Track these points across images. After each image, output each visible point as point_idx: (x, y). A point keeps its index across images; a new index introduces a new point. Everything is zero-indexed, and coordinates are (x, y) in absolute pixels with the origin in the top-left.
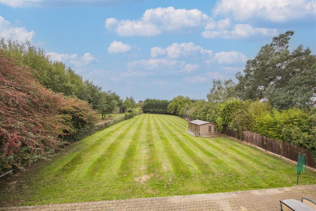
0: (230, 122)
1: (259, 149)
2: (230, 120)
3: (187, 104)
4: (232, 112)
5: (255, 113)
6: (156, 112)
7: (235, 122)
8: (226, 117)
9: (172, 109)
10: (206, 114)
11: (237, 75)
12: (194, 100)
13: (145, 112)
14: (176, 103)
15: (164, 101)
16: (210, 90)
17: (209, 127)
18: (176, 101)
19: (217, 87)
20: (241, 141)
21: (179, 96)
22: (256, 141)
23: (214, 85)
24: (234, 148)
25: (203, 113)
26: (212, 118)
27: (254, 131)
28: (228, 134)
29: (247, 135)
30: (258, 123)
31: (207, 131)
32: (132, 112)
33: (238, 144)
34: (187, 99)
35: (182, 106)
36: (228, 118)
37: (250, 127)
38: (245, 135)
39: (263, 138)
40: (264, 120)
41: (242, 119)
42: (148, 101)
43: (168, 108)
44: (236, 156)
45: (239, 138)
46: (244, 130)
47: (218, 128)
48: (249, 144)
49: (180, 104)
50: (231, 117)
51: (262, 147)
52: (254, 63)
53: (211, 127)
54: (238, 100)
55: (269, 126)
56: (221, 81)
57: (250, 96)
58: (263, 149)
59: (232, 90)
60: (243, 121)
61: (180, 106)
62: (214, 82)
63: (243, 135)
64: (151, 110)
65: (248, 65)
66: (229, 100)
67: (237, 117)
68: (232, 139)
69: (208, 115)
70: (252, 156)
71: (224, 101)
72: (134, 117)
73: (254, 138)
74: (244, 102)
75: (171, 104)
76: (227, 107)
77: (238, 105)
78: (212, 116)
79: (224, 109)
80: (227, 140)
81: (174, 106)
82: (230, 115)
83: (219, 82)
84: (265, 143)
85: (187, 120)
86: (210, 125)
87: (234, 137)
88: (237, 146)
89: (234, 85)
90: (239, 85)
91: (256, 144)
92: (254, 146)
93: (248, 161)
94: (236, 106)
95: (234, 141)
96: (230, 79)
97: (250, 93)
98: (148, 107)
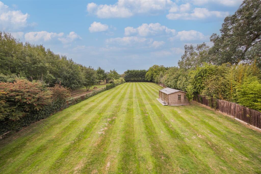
0: (202, 89)
1: (239, 122)
2: (203, 88)
3: (161, 73)
4: (204, 79)
5: (236, 79)
6: (136, 80)
7: (208, 89)
8: (198, 85)
9: (149, 77)
10: (177, 81)
11: (212, 37)
12: (169, 67)
13: (127, 81)
14: (152, 72)
15: (143, 71)
16: (181, 57)
17: (179, 96)
18: (152, 70)
19: (188, 53)
20: (215, 110)
21: (155, 65)
22: (235, 111)
23: (186, 51)
24: (207, 121)
25: (174, 80)
26: (182, 85)
27: (232, 101)
28: (200, 101)
29: (222, 104)
30: (239, 91)
31: (177, 99)
32: (112, 83)
33: (212, 115)
34: (161, 68)
35: (157, 74)
36: (199, 85)
37: (227, 95)
38: (221, 103)
39: (245, 110)
40: (248, 88)
41: (216, 87)
42: (129, 72)
43: (146, 77)
44: (210, 136)
45: (212, 106)
46: (219, 99)
47: (188, 96)
48: (225, 114)
49: (155, 72)
50: (203, 85)
51: (243, 120)
52: (233, 19)
53: (180, 95)
54: (213, 65)
55: (257, 96)
56: (194, 47)
57: (227, 59)
58: (245, 121)
59: (205, 55)
60: (219, 89)
61: (155, 74)
62: (186, 48)
63: (217, 104)
64: (132, 79)
65: (226, 23)
66: (202, 65)
67: (211, 84)
68: (204, 108)
69: (179, 82)
70: (232, 135)
71: (196, 67)
72: (116, 87)
73: (232, 108)
74: (220, 67)
75: (148, 73)
76: (199, 73)
77: (212, 70)
78: (183, 83)
79: (196, 76)
80: (198, 110)
81: (150, 74)
82: (202, 82)
83: (192, 48)
84: (248, 115)
85: (161, 87)
86: (180, 94)
87: (207, 105)
88: (211, 118)
89: (207, 49)
90: (213, 48)
91: (234, 116)
92: (231, 117)
93: (227, 146)
94: (210, 72)
95: (206, 110)
96: (204, 43)
97: (227, 56)
98: (129, 77)
